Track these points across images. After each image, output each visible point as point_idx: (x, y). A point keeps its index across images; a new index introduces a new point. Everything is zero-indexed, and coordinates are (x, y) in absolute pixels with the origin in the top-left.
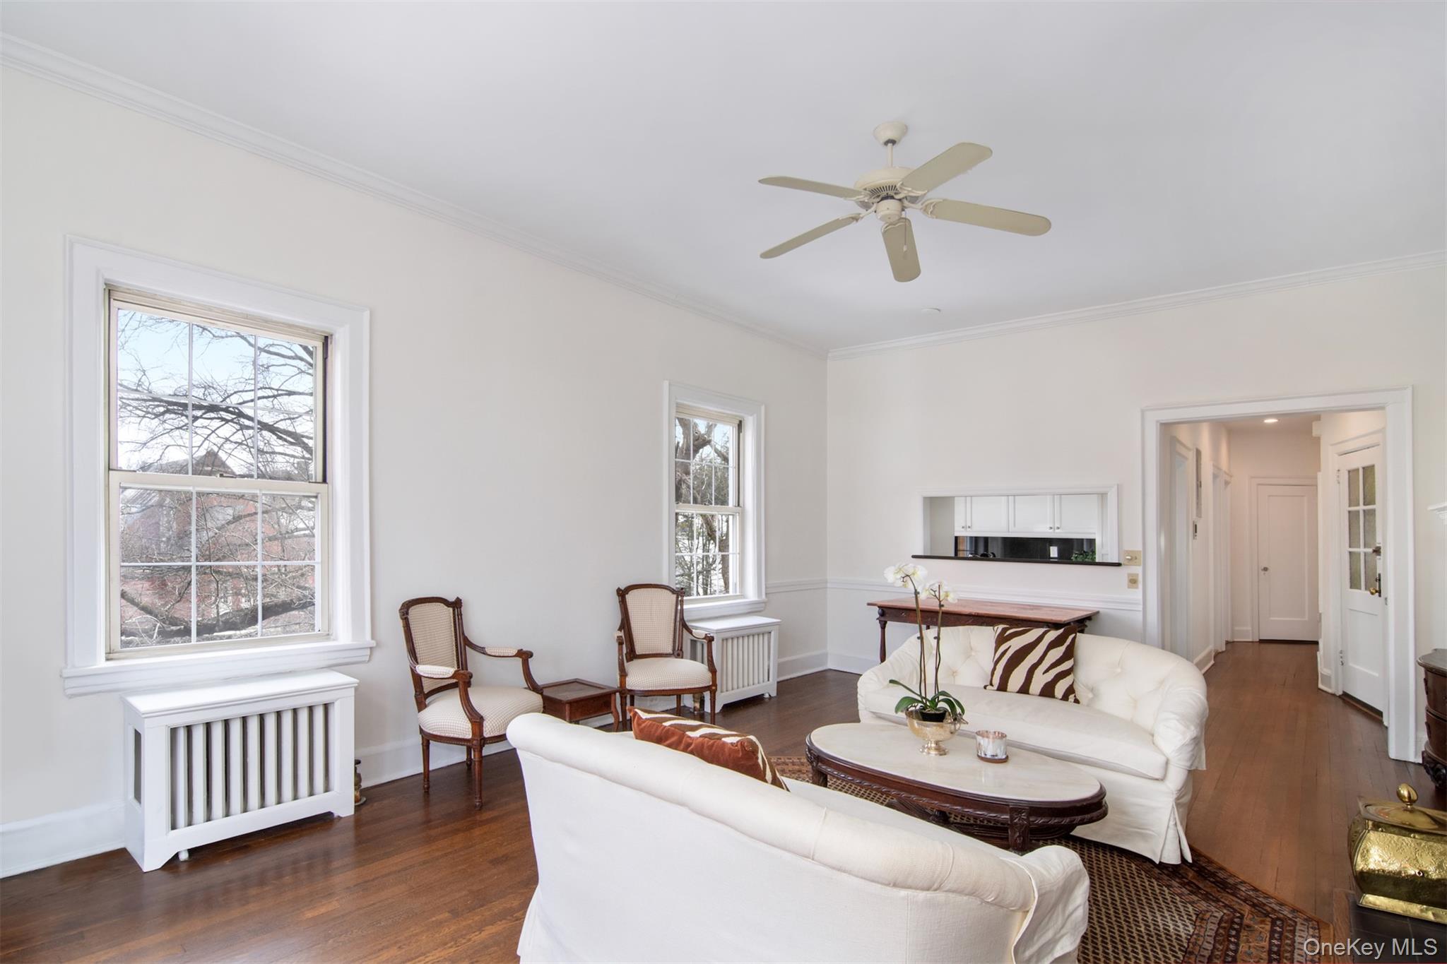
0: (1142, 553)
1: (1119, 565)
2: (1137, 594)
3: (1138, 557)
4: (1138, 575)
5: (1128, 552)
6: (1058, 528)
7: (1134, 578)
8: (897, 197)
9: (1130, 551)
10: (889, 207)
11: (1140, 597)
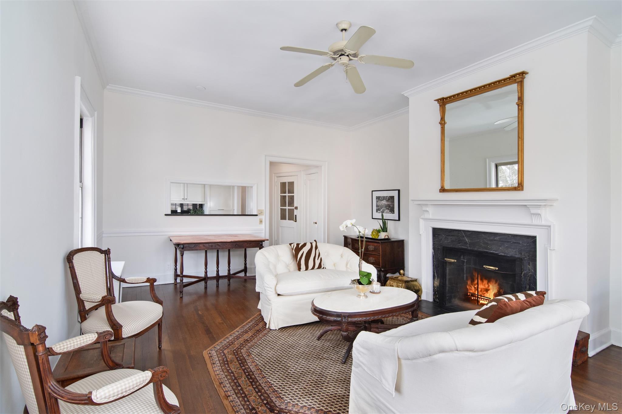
0: (264, 211)
1: (257, 215)
2: (263, 226)
3: (263, 212)
4: (262, 219)
5: (259, 210)
6: (186, 199)
7: (261, 220)
8: (346, 54)
9: (260, 210)
10: (345, 59)
11: (264, 227)
